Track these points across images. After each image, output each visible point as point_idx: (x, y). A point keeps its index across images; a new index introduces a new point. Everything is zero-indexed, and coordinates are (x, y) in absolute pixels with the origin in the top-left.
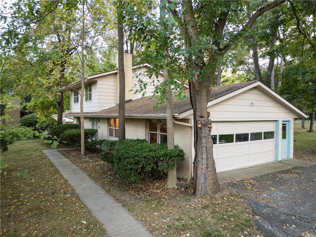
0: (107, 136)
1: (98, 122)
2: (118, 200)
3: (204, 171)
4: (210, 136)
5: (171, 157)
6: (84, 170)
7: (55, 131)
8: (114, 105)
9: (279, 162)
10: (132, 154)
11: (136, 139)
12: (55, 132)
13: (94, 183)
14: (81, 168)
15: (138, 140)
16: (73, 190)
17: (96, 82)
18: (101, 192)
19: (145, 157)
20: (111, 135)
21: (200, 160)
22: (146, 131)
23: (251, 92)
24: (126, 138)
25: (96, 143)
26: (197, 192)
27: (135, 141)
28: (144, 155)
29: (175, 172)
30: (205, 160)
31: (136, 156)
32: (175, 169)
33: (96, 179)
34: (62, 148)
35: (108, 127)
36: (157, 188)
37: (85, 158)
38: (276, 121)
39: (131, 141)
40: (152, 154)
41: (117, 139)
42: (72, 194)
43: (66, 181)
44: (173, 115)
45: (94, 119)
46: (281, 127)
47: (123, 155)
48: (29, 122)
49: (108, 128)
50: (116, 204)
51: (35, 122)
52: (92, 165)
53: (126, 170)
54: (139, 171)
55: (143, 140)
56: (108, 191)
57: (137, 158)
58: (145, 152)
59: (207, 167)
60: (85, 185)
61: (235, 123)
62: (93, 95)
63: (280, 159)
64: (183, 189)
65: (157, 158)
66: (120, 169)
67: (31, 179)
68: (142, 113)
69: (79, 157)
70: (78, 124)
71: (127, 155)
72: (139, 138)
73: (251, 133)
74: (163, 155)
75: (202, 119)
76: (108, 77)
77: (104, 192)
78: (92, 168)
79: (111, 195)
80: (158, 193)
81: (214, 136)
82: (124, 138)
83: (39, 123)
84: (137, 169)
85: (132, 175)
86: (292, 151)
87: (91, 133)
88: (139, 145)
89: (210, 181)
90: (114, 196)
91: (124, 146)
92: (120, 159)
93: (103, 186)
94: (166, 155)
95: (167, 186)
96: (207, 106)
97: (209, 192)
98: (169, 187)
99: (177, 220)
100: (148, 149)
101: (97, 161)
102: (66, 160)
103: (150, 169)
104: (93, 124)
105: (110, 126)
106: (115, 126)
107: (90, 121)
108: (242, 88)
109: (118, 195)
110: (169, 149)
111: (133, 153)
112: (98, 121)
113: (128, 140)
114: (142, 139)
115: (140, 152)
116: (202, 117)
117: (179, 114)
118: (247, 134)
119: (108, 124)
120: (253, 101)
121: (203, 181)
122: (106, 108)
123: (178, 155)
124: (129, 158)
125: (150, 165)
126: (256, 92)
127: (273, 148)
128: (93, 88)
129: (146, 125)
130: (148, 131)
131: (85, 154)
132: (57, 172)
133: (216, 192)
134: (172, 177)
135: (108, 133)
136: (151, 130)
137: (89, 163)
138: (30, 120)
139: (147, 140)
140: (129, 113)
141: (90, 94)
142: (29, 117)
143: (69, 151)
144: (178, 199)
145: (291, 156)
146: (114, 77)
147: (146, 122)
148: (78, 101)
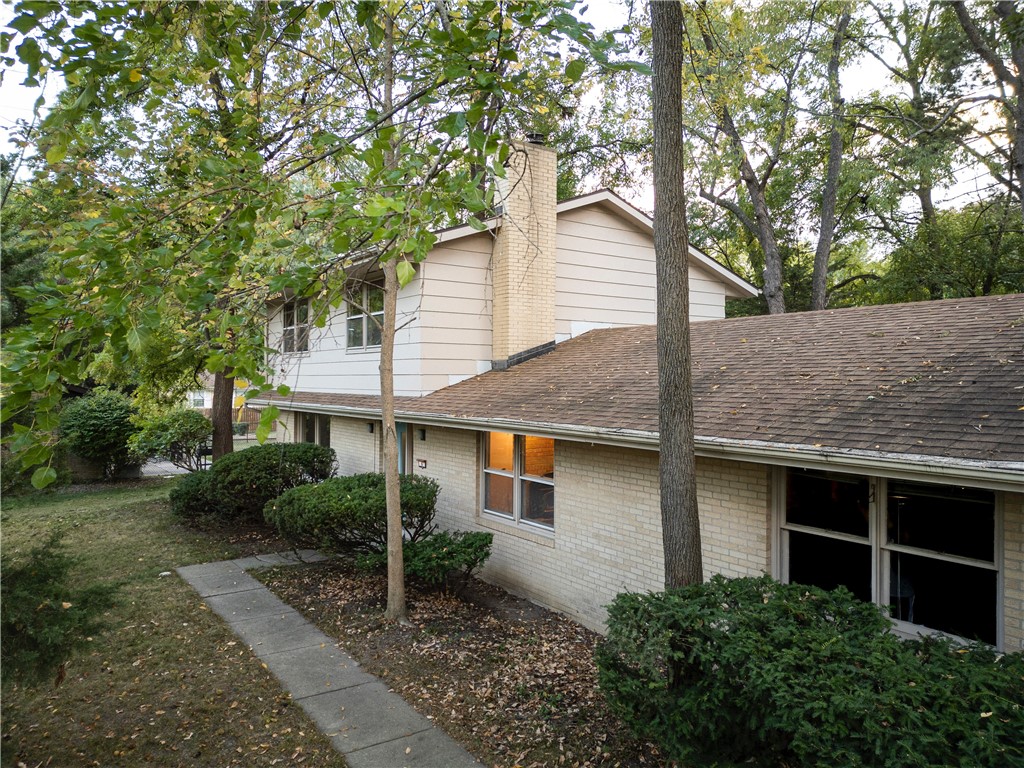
0: (474, 506)
1: (418, 441)
7: (230, 478)
8: (481, 368)
12: (230, 483)
35: (478, 465)
48: (93, 425)
49: (478, 470)
51: (116, 423)
70: (301, 437)
83: (142, 435)
105: (491, 465)
106: (523, 469)
107: (372, 431)
112: (418, 434)
119: (478, 452)
122: (454, 380)
135: (478, 494)
136: (794, 518)
138: (96, 418)
142: (94, 406)
146: (480, 247)
147: (769, 477)
148: (304, 348)
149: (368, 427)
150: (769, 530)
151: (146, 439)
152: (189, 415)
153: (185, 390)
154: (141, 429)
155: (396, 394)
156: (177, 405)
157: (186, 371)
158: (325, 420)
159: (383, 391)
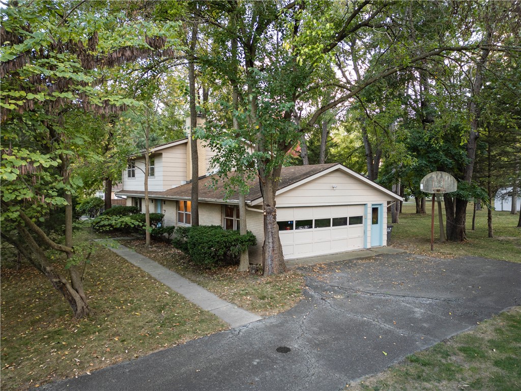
1: (163, 204)
2: (193, 281)
3: (270, 254)
4: (276, 222)
5: (242, 242)
6: (154, 259)
8: (183, 183)
9: (368, 249)
10: (205, 239)
11: (210, 225)
13: (168, 270)
14: (150, 257)
15: (212, 226)
16: (149, 275)
17: (161, 154)
18: (176, 276)
19: (218, 242)
20: (180, 220)
21: (267, 244)
22: (222, 216)
23: (332, 175)
24: (199, 224)
25: (162, 230)
26: (265, 273)
27: (209, 227)
28: (217, 240)
29: (247, 256)
30: (271, 244)
31: (210, 241)
32: (247, 253)
33: (169, 267)
34: (118, 237)
35: (176, 210)
36: (230, 272)
37: (151, 248)
38: (365, 204)
39: (205, 227)
40: (224, 239)
41: (190, 225)
42: (149, 278)
43: (139, 268)
44: (246, 203)
45: (158, 201)
46: (370, 211)
47: (197, 241)
49: (176, 212)
50: (192, 284)
52: (162, 255)
53: (200, 254)
54: (212, 255)
55: (218, 226)
56: (184, 275)
57: (211, 243)
58: (218, 237)
59: (273, 250)
60: (160, 271)
61: (314, 208)
62: (156, 170)
63: (369, 246)
64: (253, 271)
65: (229, 242)
66: (194, 254)
67: (102, 268)
68: (217, 198)
69: (144, 247)
70: (134, 205)
71: (201, 240)
72: (214, 224)
73: (333, 219)
74: (234, 240)
75: (269, 207)
76: (177, 147)
77: (179, 276)
78: (162, 257)
79: (186, 278)
80: (230, 275)
81: (291, 221)
82: (198, 225)
83: (81, 205)
84: (211, 253)
85: (206, 258)
86: (385, 238)
87: (157, 219)
88: (213, 231)
89: (276, 262)
90: (189, 279)
91: (199, 232)
92: (195, 245)
93: (177, 271)
94: (237, 240)
95: (240, 269)
96: (276, 195)
97: (275, 272)
98: (241, 270)
99: (243, 290)
100: (221, 235)
101: (167, 251)
102: (128, 250)
103: (223, 253)
104: (156, 207)
105: (179, 210)
106: (186, 211)
107: (152, 202)
108: (320, 172)
109: (193, 278)
110: (241, 234)
111: (207, 238)
112: (163, 202)
113: (201, 226)
114: (216, 225)
115: (214, 238)
116: (268, 205)
117: (251, 201)
118: (329, 220)
119: (176, 207)
120: (334, 185)
121: (270, 263)
122: (174, 187)
123: (249, 239)
124: (203, 243)
125: (223, 249)
126: (337, 174)
127: (361, 234)
128: (156, 161)
129: (222, 210)
130: (224, 216)
131: (151, 244)
132: (125, 261)
133: (281, 273)
134: (245, 260)
135: (176, 218)
136: (227, 216)
137: (158, 252)
139: (222, 227)
140: (203, 197)
141: (153, 169)
143: (128, 240)
144: (248, 279)
145: (385, 243)
146: (183, 147)
147: (222, 207)
148: (134, 176)
149: (151, 201)
150: (222, 218)
151: (82, 207)
152: (96, 198)
153: (95, 190)
154: (80, 203)
155: (149, 190)
156: (92, 195)
157: (95, 184)
158: (141, 199)
159: (145, 189)
